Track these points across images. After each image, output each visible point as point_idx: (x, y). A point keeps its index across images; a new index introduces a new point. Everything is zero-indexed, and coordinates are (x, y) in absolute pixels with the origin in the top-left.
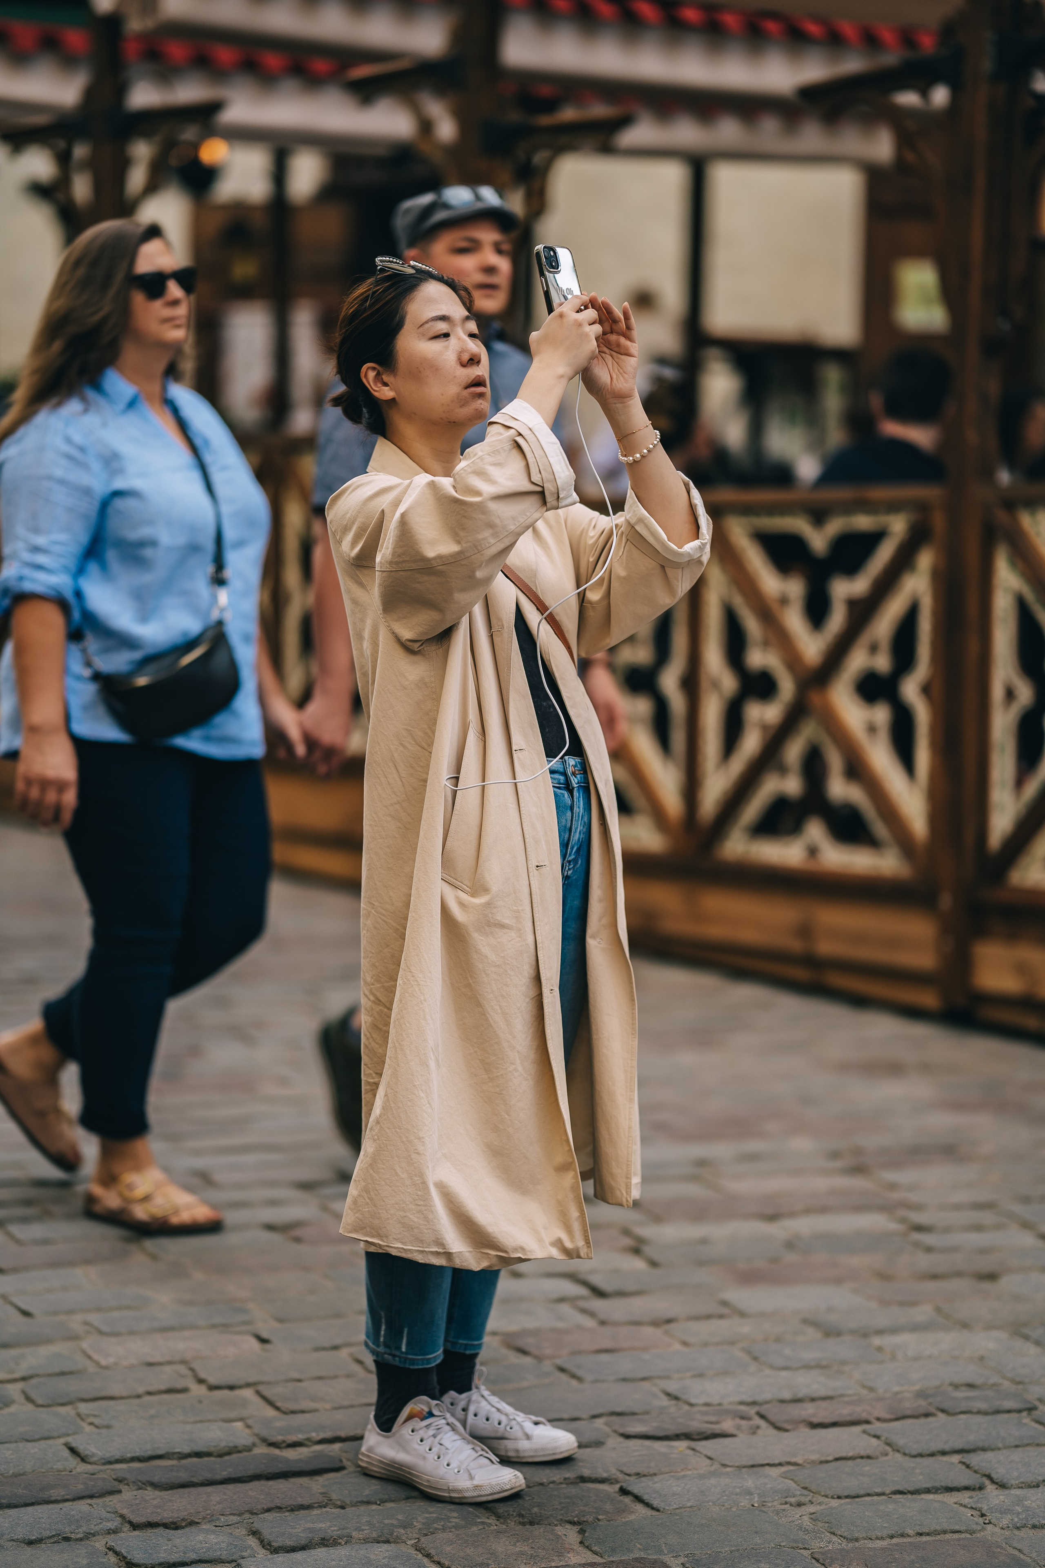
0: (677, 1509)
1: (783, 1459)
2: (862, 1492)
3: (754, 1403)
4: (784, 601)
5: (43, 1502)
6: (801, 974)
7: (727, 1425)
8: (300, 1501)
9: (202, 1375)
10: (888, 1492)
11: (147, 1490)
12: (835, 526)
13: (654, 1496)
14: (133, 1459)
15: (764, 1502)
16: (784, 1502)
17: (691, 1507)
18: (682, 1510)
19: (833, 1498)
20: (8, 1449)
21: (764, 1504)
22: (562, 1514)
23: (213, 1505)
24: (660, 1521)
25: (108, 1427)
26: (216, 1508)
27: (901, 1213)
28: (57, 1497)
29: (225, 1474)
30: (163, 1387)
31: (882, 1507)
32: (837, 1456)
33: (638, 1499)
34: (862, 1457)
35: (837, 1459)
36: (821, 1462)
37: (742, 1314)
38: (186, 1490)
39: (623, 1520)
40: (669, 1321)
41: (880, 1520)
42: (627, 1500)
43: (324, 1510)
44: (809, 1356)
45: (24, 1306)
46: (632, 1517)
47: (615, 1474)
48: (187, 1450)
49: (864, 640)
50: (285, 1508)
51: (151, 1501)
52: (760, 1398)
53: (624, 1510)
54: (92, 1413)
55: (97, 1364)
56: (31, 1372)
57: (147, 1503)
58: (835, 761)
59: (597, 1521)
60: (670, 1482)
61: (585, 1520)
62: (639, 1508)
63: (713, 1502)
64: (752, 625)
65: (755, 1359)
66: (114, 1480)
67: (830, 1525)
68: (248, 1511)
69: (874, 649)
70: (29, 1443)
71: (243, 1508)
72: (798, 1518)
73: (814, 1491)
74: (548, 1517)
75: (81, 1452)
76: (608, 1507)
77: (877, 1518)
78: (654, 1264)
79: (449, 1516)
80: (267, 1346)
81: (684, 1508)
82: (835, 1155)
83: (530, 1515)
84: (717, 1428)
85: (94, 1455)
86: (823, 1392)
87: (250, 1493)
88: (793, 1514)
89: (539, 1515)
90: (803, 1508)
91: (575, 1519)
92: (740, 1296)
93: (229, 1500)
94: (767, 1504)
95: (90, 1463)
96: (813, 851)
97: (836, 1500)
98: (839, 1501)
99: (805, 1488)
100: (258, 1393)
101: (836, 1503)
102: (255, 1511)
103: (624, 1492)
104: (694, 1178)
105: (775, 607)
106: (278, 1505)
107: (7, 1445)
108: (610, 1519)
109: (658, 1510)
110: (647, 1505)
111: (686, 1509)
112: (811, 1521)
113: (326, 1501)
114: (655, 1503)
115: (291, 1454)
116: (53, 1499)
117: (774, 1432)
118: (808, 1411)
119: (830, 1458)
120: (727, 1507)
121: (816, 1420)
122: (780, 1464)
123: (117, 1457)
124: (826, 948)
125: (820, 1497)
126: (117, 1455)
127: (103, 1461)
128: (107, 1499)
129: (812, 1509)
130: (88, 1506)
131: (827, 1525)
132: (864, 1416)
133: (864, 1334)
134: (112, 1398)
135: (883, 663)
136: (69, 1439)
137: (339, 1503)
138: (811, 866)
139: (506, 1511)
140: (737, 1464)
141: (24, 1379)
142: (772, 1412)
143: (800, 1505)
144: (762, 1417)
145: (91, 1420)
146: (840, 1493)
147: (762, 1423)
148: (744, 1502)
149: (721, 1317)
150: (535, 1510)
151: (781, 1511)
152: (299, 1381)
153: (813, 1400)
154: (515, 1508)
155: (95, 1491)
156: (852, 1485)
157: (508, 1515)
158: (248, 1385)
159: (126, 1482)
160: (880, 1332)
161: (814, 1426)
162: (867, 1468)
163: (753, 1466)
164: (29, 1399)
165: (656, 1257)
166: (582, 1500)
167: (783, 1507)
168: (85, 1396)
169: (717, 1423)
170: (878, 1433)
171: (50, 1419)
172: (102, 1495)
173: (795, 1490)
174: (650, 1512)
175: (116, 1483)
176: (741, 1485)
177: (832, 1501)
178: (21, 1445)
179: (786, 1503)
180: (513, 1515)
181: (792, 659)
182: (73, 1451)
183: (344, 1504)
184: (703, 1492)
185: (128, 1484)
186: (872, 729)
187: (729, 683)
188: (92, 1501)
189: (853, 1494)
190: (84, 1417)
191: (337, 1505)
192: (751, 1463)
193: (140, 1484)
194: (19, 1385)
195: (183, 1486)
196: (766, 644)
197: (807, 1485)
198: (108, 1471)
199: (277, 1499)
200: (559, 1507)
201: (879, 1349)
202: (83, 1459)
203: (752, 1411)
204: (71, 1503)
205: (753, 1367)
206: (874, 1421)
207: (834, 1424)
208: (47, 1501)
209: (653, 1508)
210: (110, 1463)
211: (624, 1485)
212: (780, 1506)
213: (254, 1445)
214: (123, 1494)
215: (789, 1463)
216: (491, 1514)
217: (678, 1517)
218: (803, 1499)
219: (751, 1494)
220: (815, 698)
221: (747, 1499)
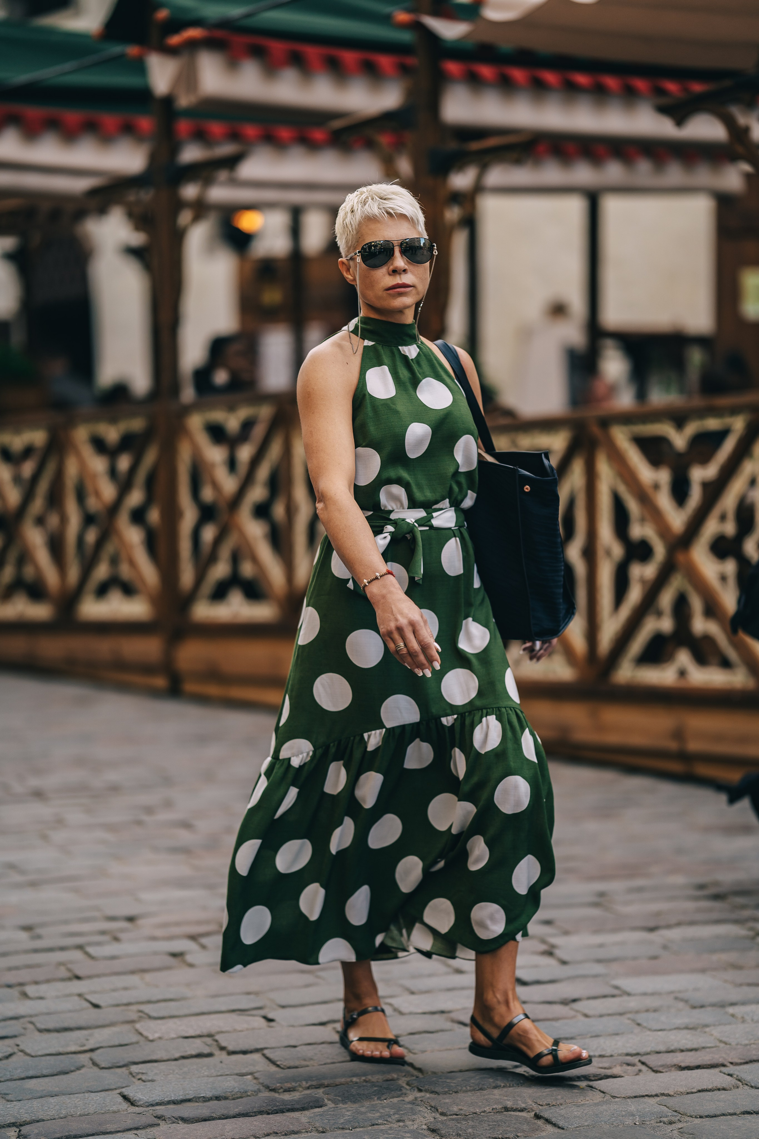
0: (577, 1127)
1: (659, 1091)
2: (718, 1113)
3: (638, 1054)
4: (656, 486)
5: (101, 1133)
6: (676, 767)
7: (616, 1071)
8: (292, 1128)
9: (223, 1044)
10: (738, 1112)
11: (179, 1123)
12: (691, 428)
13: (560, 1118)
14: (169, 1103)
15: (643, 1121)
16: (659, 1121)
17: (588, 1126)
18: (581, 1128)
19: (696, 1117)
20: (77, 1098)
21: (644, 1122)
22: (490, 1133)
23: (227, 1132)
24: (564, 1136)
25: (152, 1081)
26: (229, 1134)
27: (751, 924)
28: (112, 1130)
29: (237, 1110)
30: (194, 1053)
31: (733, 1123)
32: (700, 1089)
33: (548, 1121)
34: (719, 1090)
35: (699, 1091)
36: (688, 1093)
37: (629, 994)
38: (207, 1123)
39: (537, 1136)
40: (574, 1001)
41: (732, 1132)
42: (540, 1122)
43: (309, 1134)
44: (680, 1021)
45: (94, 1001)
46: (543, 1134)
47: (531, 1105)
48: (209, 1094)
49: (716, 512)
50: (280, 1133)
51: (181, 1130)
52: (642, 1050)
53: (538, 1129)
54: (141, 1071)
55: (146, 1038)
56: (98, 1045)
57: (178, 1132)
58: (697, 604)
59: (516, 1137)
60: (573, 1108)
61: (507, 1136)
62: (549, 1128)
63: (605, 1122)
64: (633, 506)
65: (639, 1024)
66: (155, 1117)
67: (694, 1135)
68: (252, 1135)
69: (723, 518)
70: (92, 1093)
71: (249, 1133)
72: (669, 1132)
73: (682, 1113)
74: (479, 1135)
75: (131, 1098)
76: (525, 1127)
77: (730, 1130)
78: (564, 963)
79: (404, 1136)
80: (272, 1024)
81: (583, 1126)
82: (701, 887)
83: (465, 1134)
84: (609, 1072)
85: (140, 1100)
86: (689, 1046)
87: (255, 1123)
88: (666, 1129)
89: (472, 1134)
90: (674, 1125)
91: (500, 1136)
92: (627, 983)
93: (239, 1129)
94: (646, 1122)
95: (137, 1106)
96: (682, 673)
97: (699, 1119)
98: (702, 1119)
99: (676, 1111)
100: (264, 1055)
101: (699, 1121)
102: (258, 1136)
103: (537, 1117)
104: (596, 905)
105: (650, 491)
106: (275, 1131)
107: (77, 1095)
108: (527, 1136)
109: (563, 1129)
110: (555, 1125)
111: (584, 1127)
112: (679, 1133)
113: (311, 1128)
114: (561, 1124)
115: (287, 1097)
116: (108, 1131)
117: (653, 1074)
118: (680, 1059)
119: (695, 1090)
120: (615, 1125)
121: (683, 1065)
122: (657, 1095)
123: (157, 1101)
124: (694, 746)
125: (686, 1117)
126: (158, 1099)
127: (147, 1104)
128: (148, 1130)
129: (680, 1125)
130: (134, 1135)
131: (691, 1136)
132: (721, 1061)
133: (722, 1005)
134: (156, 1061)
135: (730, 528)
136: (123, 1090)
137: (321, 1129)
138: (682, 684)
139: (447, 1132)
140: (623, 1096)
141: (92, 1050)
142: (651, 1060)
143: (671, 1123)
144: (643, 1063)
145: (140, 1076)
146: (702, 1114)
147: (644, 1068)
148: (629, 1121)
149: (613, 996)
150: (470, 1130)
151: (657, 1127)
152: (295, 1047)
153: (682, 1051)
154: (454, 1129)
155: (140, 1125)
156: (711, 1108)
157: (449, 1135)
158: (257, 1051)
159: (163, 1118)
160: (733, 1004)
161: (682, 1068)
162: (723, 1096)
163: (635, 1097)
164: (95, 1064)
165: (565, 957)
166: (505, 1123)
167: (658, 1124)
168: (137, 1060)
169: (610, 1068)
170: (731, 1072)
171: (110, 1078)
172: (144, 1128)
173: (667, 1112)
174: (556, 1130)
175: (155, 1119)
176: (626, 1110)
177: (696, 1119)
178: (86, 1094)
179: (661, 1122)
180: (452, 1135)
181: (663, 530)
182: (125, 1098)
183: (325, 1130)
184: (597, 1115)
185: (164, 1120)
186: (723, 578)
187: (618, 551)
188: (137, 1132)
189: (711, 1114)
190: (134, 1074)
191: (320, 1130)
192: (634, 1095)
193: (173, 1119)
194: (88, 1055)
195: (205, 1120)
196: (643, 520)
197: (677, 1109)
198: (151, 1111)
199: (274, 1127)
200: (488, 1128)
201: (733, 1016)
202: (133, 1103)
203: (635, 1060)
204: (122, 1134)
205: (637, 1029)
206: (728, 1064)
207: (698, 1067)
208: (104, 1132)
209: (559, 1127)
210: (152, 1105)
211: (538, 1112)
212: (656, 1124)
213: (259, 1091)
214: (161, 1127)
215: (663, 1094)
216: (436, 1135)
217: (578, 1133)
218: (673, 1119)
219: (633, 1115)
220: (680, 558)
221: (631, 1119)
